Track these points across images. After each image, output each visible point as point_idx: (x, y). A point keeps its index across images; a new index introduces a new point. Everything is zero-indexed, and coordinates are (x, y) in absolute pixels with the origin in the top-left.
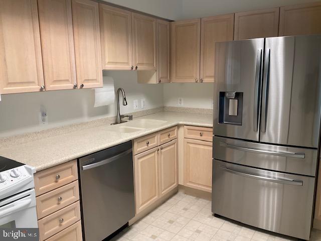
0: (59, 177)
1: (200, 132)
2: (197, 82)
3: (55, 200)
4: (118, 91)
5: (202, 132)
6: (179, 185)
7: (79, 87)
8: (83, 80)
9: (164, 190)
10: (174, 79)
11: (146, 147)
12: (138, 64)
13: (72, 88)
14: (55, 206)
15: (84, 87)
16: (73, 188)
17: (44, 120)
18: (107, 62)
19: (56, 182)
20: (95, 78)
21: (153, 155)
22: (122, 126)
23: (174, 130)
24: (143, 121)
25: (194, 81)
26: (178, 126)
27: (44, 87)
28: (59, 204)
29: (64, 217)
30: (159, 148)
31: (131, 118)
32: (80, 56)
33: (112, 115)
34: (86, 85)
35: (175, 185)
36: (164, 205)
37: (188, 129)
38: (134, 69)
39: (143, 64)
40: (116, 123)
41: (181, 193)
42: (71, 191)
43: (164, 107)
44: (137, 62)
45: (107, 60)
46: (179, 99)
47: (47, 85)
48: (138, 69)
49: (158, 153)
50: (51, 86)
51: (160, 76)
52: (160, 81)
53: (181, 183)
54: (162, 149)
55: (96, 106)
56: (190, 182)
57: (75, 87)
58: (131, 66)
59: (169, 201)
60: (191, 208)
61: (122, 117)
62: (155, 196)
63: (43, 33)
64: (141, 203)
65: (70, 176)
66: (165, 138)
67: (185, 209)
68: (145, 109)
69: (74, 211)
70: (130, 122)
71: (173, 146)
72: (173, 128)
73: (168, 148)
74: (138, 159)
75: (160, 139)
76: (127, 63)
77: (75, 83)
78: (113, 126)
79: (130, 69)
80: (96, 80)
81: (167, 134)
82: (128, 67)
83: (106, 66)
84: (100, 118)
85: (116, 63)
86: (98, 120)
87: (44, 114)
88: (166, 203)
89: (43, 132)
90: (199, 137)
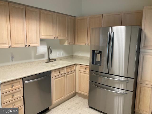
0: (13, 85)
1: (85, 68)
2: (86, 45)
3: (11, 96)
4: (49, 48)
5: (86, 68)
6: (76, 92)
7: (28, 46)
8: (30, 43)
9: (68, 94)
10: (76, 43)
11: (59, 74)
12: (58, 36)
13: (24, 46)
14: (11, 98)
15: (30, 46)
16: (20, 91)
17: (12, 60)
18: (42, 35)
19: (12, 88)
20: (36, 42)
21: (62, 77)
22: (50, 64)
23: (74, 66)
24: (61, 62)
25: (85, 45)
26: (76, 65)
27: (11, 46)
28: (13, 98)
29: (15, 104)
30: (66, 75)
31: (55, 60)
32: (29, 32)
33: (46, 58)
34: (31, 45)
35: (74, 92)
36: (68, 101)
37: (81, 66)
38: (56, 38)
39: (60, 36)
40: (48, 62)
41: (77, 96)
42: (19, 92)
43: (73, 55)
44: (58, 35)
45: (42, 34)
46: (79, 52)
47: (12, 45)
48: (58, 38)
49: (65, 77)
50: (14, 45)
51: (69, 42)
52: (69, 44)
53: (77, 91)
54: (67, 75)
55: (37, 54)
56: (81, 91)
57: (26, 46)
58: (54, 37)
59: (71, 99)
60: (80, 103)
61: (50, 59)
62: (63, 96)
63: (11, 23)
64: (55, 100)
65: (19, 85)
66: (69, 70)
67: (77, 103)
68: (62, 56)
69: (20, 101)
70: (54, 62)
71: (73, 74)
72: (74, 65)
73: (70, 75)
74: (54, 79)
75: (66, 71)
76: (53, 36)
77: (26, 44)
78: (46, 63)
79: (54, 38)
80: (36, 43)
81: (70, 68)
82: (53, 38)
83: (42, 37)
84: (40, 60)
85: (47, 35)
86: (39, 61)
87: (13, 58)
88: (69, 100)
89: (12, 65)
90: (85, 70)
